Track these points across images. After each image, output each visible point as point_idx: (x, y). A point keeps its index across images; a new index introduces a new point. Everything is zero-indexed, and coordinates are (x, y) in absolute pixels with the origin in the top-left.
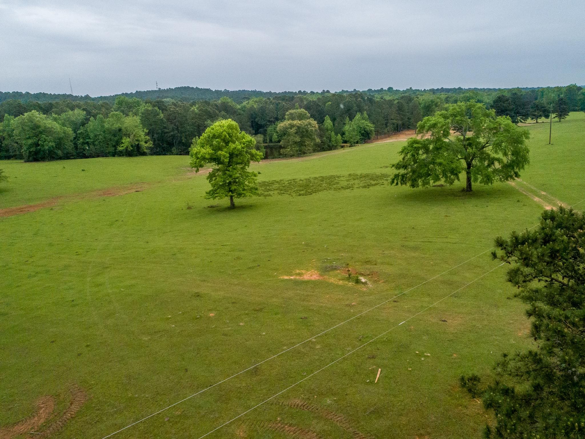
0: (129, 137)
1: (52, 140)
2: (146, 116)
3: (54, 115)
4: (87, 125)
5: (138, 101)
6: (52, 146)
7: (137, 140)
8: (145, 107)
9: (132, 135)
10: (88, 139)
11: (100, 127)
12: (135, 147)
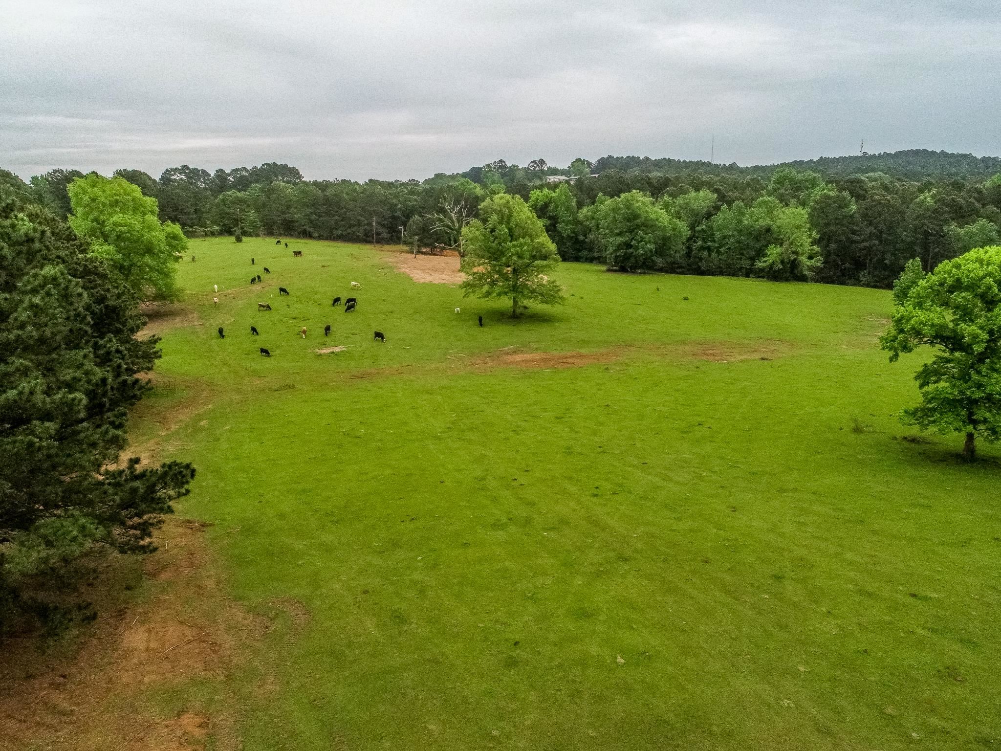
0: (781, 245)
1: (653, 240)
2: (822, 208)
3: (666, 198)
4: (715, 218)
5: (815, 178)
6: (651, 251)
7: (794, 253)
8: (824, 190)
9: (788, 242)
10: (711, 241)
11: (735, 221)
12: (788, 263)
